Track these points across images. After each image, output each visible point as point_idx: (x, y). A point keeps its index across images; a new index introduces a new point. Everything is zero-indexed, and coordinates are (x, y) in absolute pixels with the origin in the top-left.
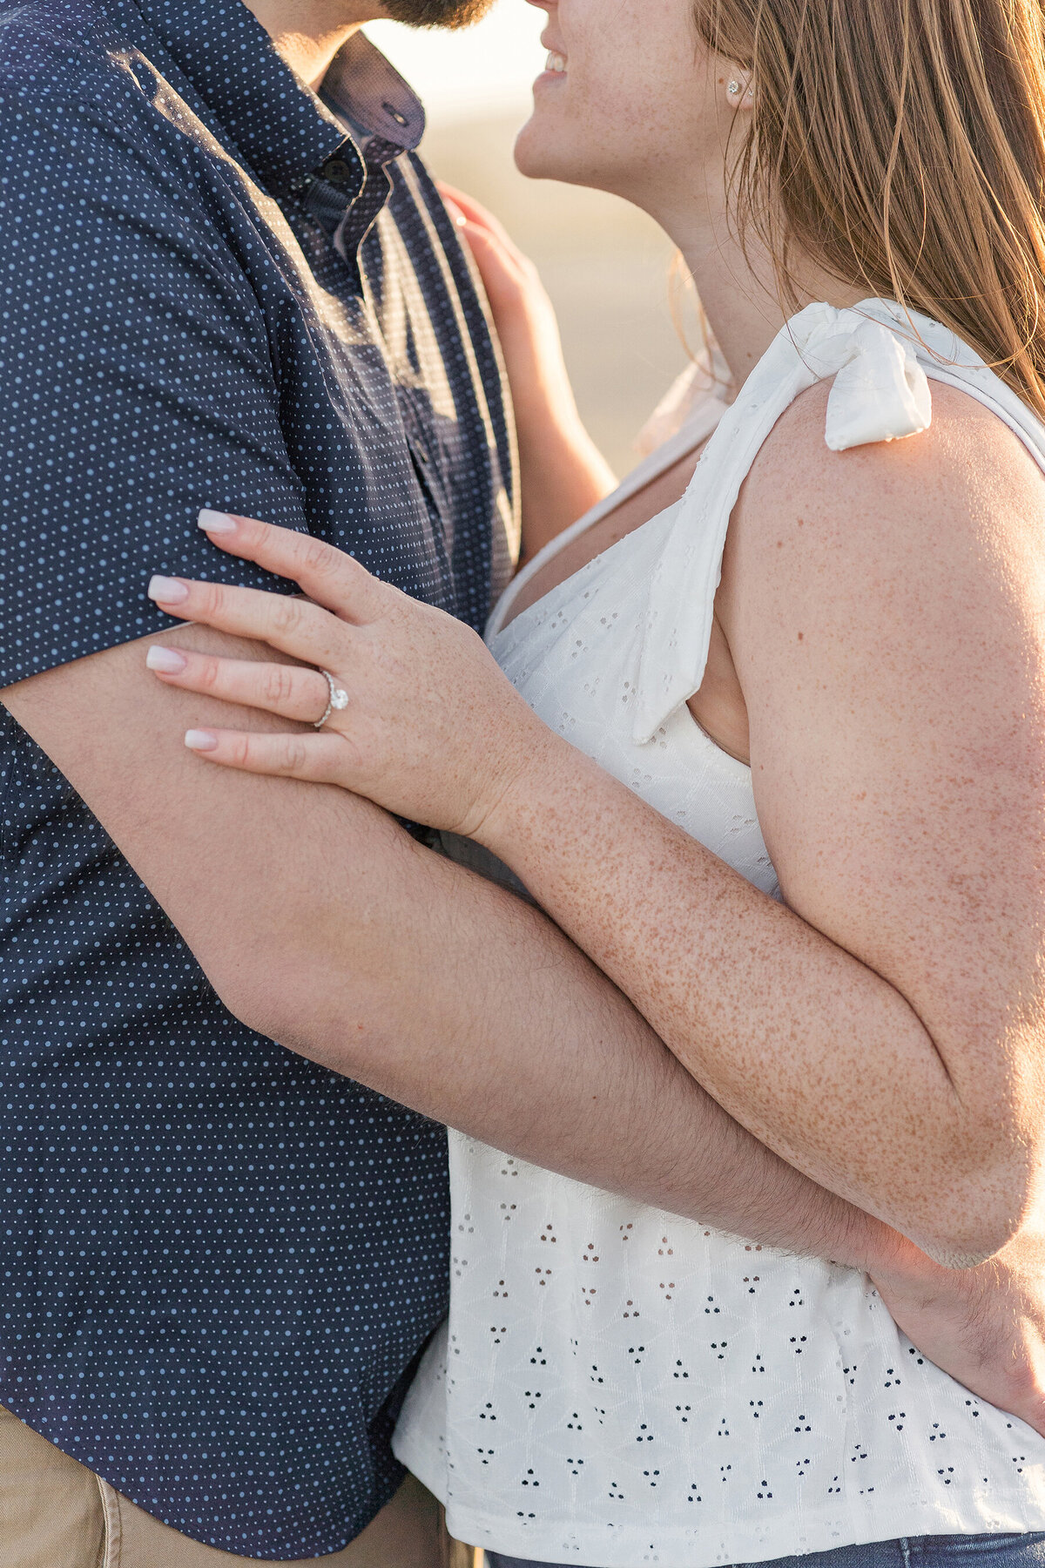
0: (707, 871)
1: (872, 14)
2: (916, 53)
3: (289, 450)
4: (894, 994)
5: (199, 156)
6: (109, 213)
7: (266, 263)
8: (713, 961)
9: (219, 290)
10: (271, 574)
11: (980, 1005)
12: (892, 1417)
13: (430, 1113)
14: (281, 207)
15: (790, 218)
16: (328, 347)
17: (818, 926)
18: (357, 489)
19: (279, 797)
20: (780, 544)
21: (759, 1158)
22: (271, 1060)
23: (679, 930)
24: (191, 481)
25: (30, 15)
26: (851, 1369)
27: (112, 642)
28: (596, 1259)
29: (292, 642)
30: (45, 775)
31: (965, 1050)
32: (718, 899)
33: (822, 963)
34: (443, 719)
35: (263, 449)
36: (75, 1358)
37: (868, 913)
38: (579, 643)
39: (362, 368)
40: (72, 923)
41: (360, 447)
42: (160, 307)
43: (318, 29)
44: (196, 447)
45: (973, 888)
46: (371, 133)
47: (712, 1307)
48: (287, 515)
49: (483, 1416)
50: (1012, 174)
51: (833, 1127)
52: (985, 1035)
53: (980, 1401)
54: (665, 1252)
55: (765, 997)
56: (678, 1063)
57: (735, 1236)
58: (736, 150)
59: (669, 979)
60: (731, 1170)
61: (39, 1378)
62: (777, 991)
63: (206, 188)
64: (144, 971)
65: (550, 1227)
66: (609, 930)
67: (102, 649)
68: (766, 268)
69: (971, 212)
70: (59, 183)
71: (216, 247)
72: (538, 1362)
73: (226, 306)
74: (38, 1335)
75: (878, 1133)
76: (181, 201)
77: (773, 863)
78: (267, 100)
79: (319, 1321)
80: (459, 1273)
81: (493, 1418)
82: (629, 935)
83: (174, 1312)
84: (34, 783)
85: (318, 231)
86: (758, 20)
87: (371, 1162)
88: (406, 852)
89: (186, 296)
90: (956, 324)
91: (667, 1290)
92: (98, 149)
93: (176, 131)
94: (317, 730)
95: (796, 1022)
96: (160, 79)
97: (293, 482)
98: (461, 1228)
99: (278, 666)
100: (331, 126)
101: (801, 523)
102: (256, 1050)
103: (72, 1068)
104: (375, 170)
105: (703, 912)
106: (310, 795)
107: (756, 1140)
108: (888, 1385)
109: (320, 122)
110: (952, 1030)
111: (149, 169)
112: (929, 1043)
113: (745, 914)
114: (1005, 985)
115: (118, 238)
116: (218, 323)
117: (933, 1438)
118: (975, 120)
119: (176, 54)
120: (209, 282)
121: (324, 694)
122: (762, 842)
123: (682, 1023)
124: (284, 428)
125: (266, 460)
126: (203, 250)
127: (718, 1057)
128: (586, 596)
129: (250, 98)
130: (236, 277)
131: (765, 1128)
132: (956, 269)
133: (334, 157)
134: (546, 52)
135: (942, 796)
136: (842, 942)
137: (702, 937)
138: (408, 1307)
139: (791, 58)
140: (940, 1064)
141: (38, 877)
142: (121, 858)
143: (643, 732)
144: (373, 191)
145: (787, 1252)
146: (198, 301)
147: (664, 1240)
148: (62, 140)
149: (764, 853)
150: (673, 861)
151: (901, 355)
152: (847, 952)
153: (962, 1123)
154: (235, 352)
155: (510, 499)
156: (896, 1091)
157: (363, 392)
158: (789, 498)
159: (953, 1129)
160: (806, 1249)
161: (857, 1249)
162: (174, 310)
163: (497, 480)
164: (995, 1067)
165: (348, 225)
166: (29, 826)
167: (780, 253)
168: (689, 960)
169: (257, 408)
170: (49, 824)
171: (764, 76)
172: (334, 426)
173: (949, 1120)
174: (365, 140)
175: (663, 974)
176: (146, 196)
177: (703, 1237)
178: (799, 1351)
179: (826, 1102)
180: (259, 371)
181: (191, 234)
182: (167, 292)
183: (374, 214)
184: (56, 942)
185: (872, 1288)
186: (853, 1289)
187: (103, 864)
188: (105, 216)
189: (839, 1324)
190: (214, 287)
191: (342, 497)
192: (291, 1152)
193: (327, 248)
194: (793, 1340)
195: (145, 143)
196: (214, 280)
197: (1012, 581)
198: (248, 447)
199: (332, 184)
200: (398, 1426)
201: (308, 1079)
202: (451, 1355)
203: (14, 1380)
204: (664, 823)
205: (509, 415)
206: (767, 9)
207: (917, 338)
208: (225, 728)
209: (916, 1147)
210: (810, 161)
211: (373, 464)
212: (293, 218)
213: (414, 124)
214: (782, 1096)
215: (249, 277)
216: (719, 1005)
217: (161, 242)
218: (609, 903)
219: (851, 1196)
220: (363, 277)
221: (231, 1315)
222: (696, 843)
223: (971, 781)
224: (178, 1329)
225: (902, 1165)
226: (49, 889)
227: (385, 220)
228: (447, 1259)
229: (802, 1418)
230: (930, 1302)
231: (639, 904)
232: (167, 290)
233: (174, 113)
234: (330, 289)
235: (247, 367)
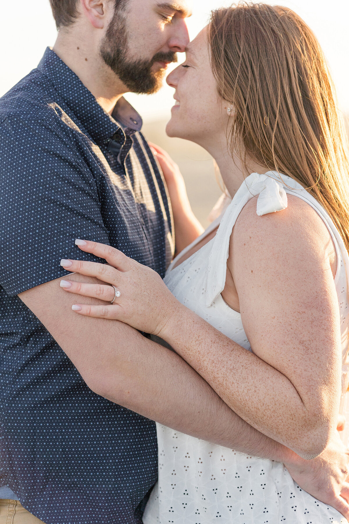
0: (228, 343)
1: (269, 87)
2: (283, 99)
3: (104, 221)
4: (285, 378)
5: (74, 134)
6: (48, 152)
7: (96, 165)
8: (231, 370)
9: (81, 174)
10: (98, 258)
11: (311, 380)
12: (293, 507)
13: (151, 418)
14: (101, 149)
15: (246, 148)
16: (115, 190)
17: (262, 358)
18: (125, 231)
19: (101, 324)
20: (245, 244)
21: (249, 429)
22: (104, 403)
23: (220, 361)
24: (74, 231)
25: (25, 94)
26: (280, 493)
27: (51, 279)
28: (202, 463)
29: (104, 277)
30: (33, 319)
31: (307, 393)
32: (231, 351)
33: (263, 369)
34: (149, 300)
35: (95, 221)
36: (46, 494)
37: (276, 353)
38: (189, 277)
39: (126, 196)
40: (43, 363)
41: (125, 220)
42: (63, 179)
43: (109, 97)
44: (75, 220)
45: (307, 344)
46: (126, 127)
47: (237, 476)
48: (103, 240)
49: (170, 511)
50: (312, 134)
51: (268, 418)
52: (312, 389)
53: (319, 501)
54: (223, 460)
55: (246, 380)
56: (223, 401)
57: (243, 453)
58: (230, 128)
59: (218, 376)
60: (240, 433)
61: (36, 500)
62: (250, 378)
63: (77, 144)
64: (65, 377)
65: (188, 453)
66: (200, 362)
67: (48, 281)
68: (239, 163)
69: (299, 145)
70: (33, 143)
71: (80, 161)
72: (186, 494)
73: (84, 178)
74: (35, 487)
75: (282, 420)
76: (70, 147)
77: (249, 341)
78: (95, 117)
79: (119, 482)
80: (161, 468)
81: (173, 511)
82: (206, 363)
83: (76, 480)
84: (31, 321)
85: (112, 156)
86: (235, 89)
87: (134, 434)
88: (141, 340)
89: (71, 176)
90: (296, 178)
91: (224, 471)
92: (44, 133)
93: (68, 127)
94: (112, 304)
95: (256, 387)
96: (63, 112)
97: (104, 230)
98: (161, 454)
99: (99, 285)
100: (114, 124)
101: (251, 238)
102: (99, 400)
103: (44, 406)
104: (128, 137)
105: (227, 355)
106: (111, 323)
107: (248, 424)
108: (291, 497)
109: (111, 123)
110: (303, 388)
111: (60, 138)
112: (296, 392)
113: (240, 356)
114: (318, 373)
115: (51, 159)
116: (81, 184)
117: (305, 513)
118: (300, 118)
119: (68, 104)
120: (78, 172)
121: (114, 293)
122: (245, 335)
123: (222, 389)
124: (102, 214)
125: (96, 224)
126: (76, 162)
127: (233, 398)
128: (191, 263)
129: (90, 117)
130: (87, 170)
131: (249, 419)
132: (295, 162)
133: (116, 133)
134: (175, 101)
135: (296, 317)
136: (269, 363)
137: (227, 363)
138: (145, 478)
139: (245, 100)
140: (299, 398)
141: (33, 349)
142: (56, 343)
143: (209, 303)
144: (128, 143)
145: (258, 458)
146: (75, 177)
147: (222, 456)
148: (33, 130)
149: (246, 338)
150: (218, 340)
151: (278, 187)
152: (271, 366)
153: (307, 416)
154: (86, 192)
155: (171, 235)
156: (287, 407)
157: (126, 203)
158: (247, 230)
159: (304, 418)
160: (264, 457)
161: (279, 456)
162: (68, 180)
163: (167, 229)
164: (316, 398)
165: (121, 154)
166: (29, 334)
167: (243, 159)
168: (224, 370)
169: (93, 208)
170: (35, 333)
171: (238, 106)
172: (117, 213)
173: (303, 415)
174: (125, 129)
175: (216, 374)
176: (59, 146)
177: (234, 455)
178: (264, 488)
179: (266, 411)
180: (94, 197)
181: (72, 157)
182: (65, 175)
183: (128, 150)
184: (38, 369)
185: (285, 469)
186: (279, 469)
187: (51, 345)
188: (47, 152)
189: (276, 480)
190: (80, 173)
191: (120, 234)
192: (110, 431)
193: (115, 161)
194: (262, 485)
195: (59, 131)
196: (80, 171)
197: (314, 252)
198: (91, 220)
199: (116, 141)
200: (144, 514)
201: (115, 409)
202: (160, 493)
203: (28, 501)
204: (215, 330)
205: (170, 210)
206: (238, 86)
207: (283, 182)
208: (84, 304)
209: (293, 423)
210: (251, 131)
211: (129, 224)
212: (105, 152)
213: (139, 124)
214: (253, 409)
215: (91, 170)
216: (233, 383)
217: (64, 160)
218: (199, 354)
219: (276, 439)
220: (126, 170)
221: (93, 481)
222: (224, 335)
223: (304, 312)
224: (77, 485)
225: (289, 429)
226: (36, 353)
227: (132, 152)
228: (157, 463)
229: (265, 508)
230: (303, 472)
231: (208, 353)
232: (65, 174)
233: (68, 122)
234: (116, 173)
235: (90, 196)
